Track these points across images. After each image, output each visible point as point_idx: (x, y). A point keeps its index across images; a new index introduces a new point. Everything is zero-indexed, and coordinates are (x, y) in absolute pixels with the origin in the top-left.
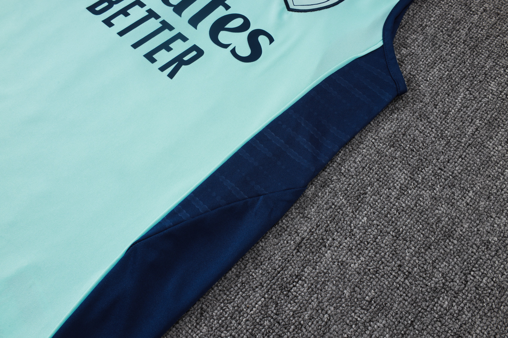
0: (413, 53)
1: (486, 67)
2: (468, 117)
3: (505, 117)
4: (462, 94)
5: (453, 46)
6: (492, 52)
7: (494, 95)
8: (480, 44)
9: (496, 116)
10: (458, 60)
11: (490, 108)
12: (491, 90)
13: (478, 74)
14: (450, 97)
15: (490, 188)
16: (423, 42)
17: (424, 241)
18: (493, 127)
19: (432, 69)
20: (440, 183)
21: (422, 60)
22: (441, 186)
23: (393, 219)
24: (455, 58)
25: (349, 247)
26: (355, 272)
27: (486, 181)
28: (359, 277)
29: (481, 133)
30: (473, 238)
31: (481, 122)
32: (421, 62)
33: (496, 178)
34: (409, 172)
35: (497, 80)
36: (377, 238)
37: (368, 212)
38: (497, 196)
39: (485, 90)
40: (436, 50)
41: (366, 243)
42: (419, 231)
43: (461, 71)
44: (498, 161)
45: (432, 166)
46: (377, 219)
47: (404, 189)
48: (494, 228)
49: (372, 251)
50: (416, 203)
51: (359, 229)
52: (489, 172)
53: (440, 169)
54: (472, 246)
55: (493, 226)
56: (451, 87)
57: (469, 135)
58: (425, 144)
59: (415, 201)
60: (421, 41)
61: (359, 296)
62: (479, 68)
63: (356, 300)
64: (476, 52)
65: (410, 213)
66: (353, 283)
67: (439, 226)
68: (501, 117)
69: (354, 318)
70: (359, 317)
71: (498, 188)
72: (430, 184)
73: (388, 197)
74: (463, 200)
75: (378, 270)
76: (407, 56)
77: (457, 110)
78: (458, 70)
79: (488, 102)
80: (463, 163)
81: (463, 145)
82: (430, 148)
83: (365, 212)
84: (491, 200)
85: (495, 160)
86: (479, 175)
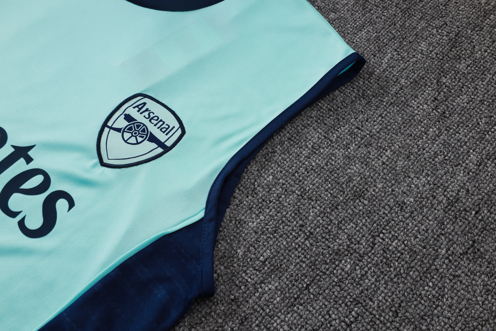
0: (342, 17)
1: (418, 28)
2: (393, 77)
3: (433, 76)
4: (390, 55)
5: (384, 9)
6: (426, 13)
7: (424, 55)
8: (413, 7)
9: (423, 75)
10: (388, 22)
11: (418, 68)
12: (421, 50)
13: (408, 35)
14: (376, 58)
15: (410, 147)
16: (354, 6)
17: (331, 201)
18: (420, 86)
19: (360, 32)
20: (355, 141)
21: (351, 23)
22: (356, 145)
23: (301, 178)
24: (385, 20)
25: (249, 206)
26: (251, 231)
27: (406, 140)
28: (256, 237)
29: (405, 91)
30: (386, 199)
31: (406, 81)
32: (349, 26)
33: (418, 137)
34: (323, 131)
35: (429, 40)
36: (280, 197)
37: (275, 170)
38: (417, 156)
39: (415, 50)
40: (366, 14)
41: (268, 202)
42: (327, 191)
43: (391, 33)
44: (422, 120)
45: (350, 125)
46: (284, 177)
47: (316, 148)
48: (411, 189)
49: (273, 210)
50: (328, 162)
51: (263, 187)
52: (411, 131)
53: (357, 128)
54: (384, 207)
55: (410, 187)
56: (379, 48)
57: (392, 95)
58: (344, 104)
59: (326, 160)
60: (351, 5)
61: (253, 256)
62: (410, 30)
63: (249, 260)
64: (408, 14)
65: (319, 172)
66: (248, 242)
67: (349, 186)
68: (429, 76)
69: (244, 279)
70: (250, 278)
71: (419, 147)
72: (345, 143)
73: (299, 155)
74: (379, 160)
75: (277, 230)
76: (336, 20)
77: (382, 70)
78: (388, 32)
79: (417, 61)
80: (383, 122)
81: (385, 104)
82: (349, 107)
83: (272, 171)
84: (410, 160)
85: (419, 118)
86: (399, 134)
